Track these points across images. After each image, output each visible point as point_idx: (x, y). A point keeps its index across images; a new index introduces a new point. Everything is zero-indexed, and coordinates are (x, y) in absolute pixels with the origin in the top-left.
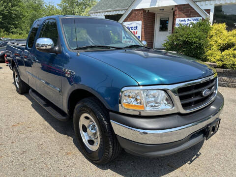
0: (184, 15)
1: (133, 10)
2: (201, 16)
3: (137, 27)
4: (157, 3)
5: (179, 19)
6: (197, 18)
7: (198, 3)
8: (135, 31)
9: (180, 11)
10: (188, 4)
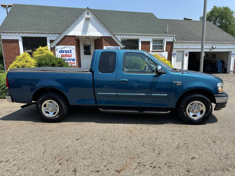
0: (109, 44)
1: (65, 36)
2: (119, 46)
3: (71, 51)
4: (88, 33)
5: (105, 47)
6: (117, 47)
7: (116, 36)
8: (70, 54)
9: (105, 41)
10: (111, 37)
